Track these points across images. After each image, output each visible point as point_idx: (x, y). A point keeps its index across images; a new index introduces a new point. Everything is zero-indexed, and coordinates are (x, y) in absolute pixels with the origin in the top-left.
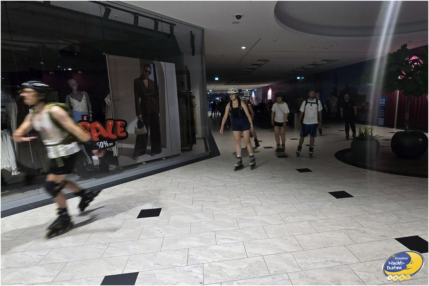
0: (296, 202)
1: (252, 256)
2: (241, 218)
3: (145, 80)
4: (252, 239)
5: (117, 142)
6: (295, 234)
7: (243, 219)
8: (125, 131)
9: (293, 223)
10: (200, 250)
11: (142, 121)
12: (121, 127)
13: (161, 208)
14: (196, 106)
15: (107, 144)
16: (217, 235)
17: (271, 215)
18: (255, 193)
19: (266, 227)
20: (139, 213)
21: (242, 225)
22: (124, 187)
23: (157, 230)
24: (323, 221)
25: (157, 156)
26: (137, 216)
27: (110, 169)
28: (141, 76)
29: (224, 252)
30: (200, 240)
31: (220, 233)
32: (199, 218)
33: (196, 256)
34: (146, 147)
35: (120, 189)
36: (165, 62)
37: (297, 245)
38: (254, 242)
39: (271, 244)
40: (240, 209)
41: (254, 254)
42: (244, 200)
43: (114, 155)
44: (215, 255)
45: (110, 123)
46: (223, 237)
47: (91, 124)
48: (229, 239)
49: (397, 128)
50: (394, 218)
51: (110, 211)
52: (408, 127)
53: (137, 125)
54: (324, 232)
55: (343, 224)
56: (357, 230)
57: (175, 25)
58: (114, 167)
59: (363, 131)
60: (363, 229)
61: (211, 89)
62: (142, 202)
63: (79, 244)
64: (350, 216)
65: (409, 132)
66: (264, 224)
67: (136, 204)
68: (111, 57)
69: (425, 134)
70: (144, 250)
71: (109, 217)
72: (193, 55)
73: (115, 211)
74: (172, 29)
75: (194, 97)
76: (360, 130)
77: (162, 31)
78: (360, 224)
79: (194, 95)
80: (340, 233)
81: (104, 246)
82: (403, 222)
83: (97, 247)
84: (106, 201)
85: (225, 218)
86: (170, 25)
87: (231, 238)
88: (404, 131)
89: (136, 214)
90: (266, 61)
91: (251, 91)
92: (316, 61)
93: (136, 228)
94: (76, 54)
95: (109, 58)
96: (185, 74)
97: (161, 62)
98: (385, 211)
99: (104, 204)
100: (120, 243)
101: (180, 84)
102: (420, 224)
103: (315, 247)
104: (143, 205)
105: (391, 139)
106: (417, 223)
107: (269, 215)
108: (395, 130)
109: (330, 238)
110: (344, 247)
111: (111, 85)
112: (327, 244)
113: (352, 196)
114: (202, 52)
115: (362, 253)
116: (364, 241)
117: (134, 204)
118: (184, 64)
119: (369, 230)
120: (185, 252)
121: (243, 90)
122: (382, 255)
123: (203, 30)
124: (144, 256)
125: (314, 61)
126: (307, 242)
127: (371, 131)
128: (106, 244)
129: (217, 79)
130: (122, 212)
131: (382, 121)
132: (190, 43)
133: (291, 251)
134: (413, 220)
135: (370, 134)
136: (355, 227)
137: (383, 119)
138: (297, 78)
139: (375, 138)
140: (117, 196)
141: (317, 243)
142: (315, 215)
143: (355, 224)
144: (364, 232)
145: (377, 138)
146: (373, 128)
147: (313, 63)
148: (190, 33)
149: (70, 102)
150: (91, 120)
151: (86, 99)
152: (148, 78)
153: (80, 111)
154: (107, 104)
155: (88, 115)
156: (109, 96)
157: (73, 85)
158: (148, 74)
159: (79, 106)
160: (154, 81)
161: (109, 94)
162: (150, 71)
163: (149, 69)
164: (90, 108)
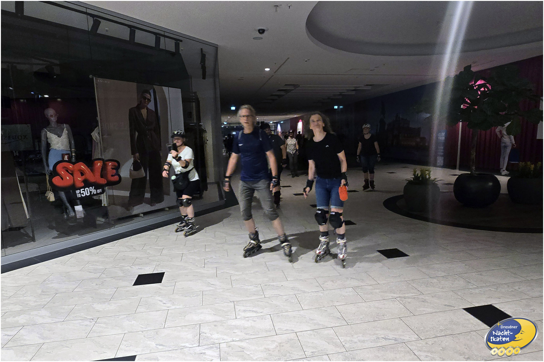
1: (282, 333)
2: (267, 284)
3: (143, 110)
4: (282, 311)
5: (107, 188)
6: (336, 304)
7: (269, 285)
9: (333, 290)
10: (215, 326)
11: (139, 161)
13: (164, 273)
14: (208, 142)
16: (236, 307)
17: (305, 280)
19: (300, 296)
20: (136, 279)
21: (268, 293)
22: (116, 245)
23: (159, 300)
24: (371, 287)
26: (133, 284)
27: (98, 222)
28: (138, 105)
29: (246, 329)
30: (215, 313)
31: (240, 303)
32: (214, 285)
33: (210, 333)
34: (144, 195)
35: (110, 249)
36: (169, 87)
37: (339, 318)
38: (285, 315)
39: (306, 317)
40: (265, 273)
41: (286, 330)
42: (271, 261)
44: (235, 333)
46: (243, 308)
48: (253, 311)
49: (460, 169)
50: (461, 283)
51: (99, 276)
52: (474, 168)
53: (132, 167)
54: (373, 302)
55: (397, 291)
56: (415, 298)
57: (181, 41)
58: (103, 220)
59: (419, 173)
60: (421, 297)
61: (225, 121)
62: (139, 265)
63: (57, 320)
64: (404, 280)
65: (476, 174)
66: (296, 292)
67: (131, 268)
68: (100, 80)
69: (496, 176)
70: (142, 326)
71: (97, 285)
72: (204, 78)
73: (104, 276)
74: (177, 46)
75: (205, 131)
76: (415, 172)
77: (164, 49)
78: (419, 291)
79: (205, 128)
80: (393, 302)
81: (91, 323)
82: (472, 287)
83: (81, 324)
84: (92, 264)
85: (246, 284)
86: (175, 41)
87: (254, 309)
88: (470, 173)
89: (132, 280)
90: (295, 86)
91: (277, 123)
92: (358, 86)
93: (133, 298)
94: (55, 77)
95: (98, 81)
96: (194, 102)
97: (163, 87)
98: (449, 274)
99: (90, 268)
100: (112, 318)
101: (187, 115)
102: (493, 290)
103: (362, 320)
104: (140, 269)
105: (454, 183)
106: (490, 288)
107: (303, 280)
108: (458, 172)
109: (381, 308)
110: (399, 320)
111: (100, 116)
112: (378, 317)
113: (407, 255)
114: (215, 75)
115: (422, 328)
116: (424, 313)
117: (129, 268)
118: (192, 90)
119: (430, 299)
120: (196, 328)
122: (447, 330)
123: (216, 48)
124: (142, 335)
125: (355, 86)
126: (352, 315)
127: (428, 173)
128: (93, 319)
129: (233, 108)
130: (114, 278)
131: (441, 161)
132: (201, 64)
133: (333, 325)
134: (484, 285)
135: (428, 176)
136: (412, 295)
137: (443, 158)
138: (334, 107)
139: (433, 182)
140: (107, 258)
141: (364, 315)
142: (361, 279)
143: (412, 291)
144: (424, 301)
145: (437, 181)
146: (431, 170)
147: (354, 89)
148: (200, 52)
149: (47, 138)
150: (73, 160)
151: (67, 134)
152: (147, 107)
153: (60, 149)
154: (95, 140)
155: (69, 154)
156: (97, 129)
157: (52, 116)
158: (147, 103)
159: (58, 143)
160: (154, 111)
161: (98, 127)
162: (150, 99)
163: (148, 96)
164: (73, 145)
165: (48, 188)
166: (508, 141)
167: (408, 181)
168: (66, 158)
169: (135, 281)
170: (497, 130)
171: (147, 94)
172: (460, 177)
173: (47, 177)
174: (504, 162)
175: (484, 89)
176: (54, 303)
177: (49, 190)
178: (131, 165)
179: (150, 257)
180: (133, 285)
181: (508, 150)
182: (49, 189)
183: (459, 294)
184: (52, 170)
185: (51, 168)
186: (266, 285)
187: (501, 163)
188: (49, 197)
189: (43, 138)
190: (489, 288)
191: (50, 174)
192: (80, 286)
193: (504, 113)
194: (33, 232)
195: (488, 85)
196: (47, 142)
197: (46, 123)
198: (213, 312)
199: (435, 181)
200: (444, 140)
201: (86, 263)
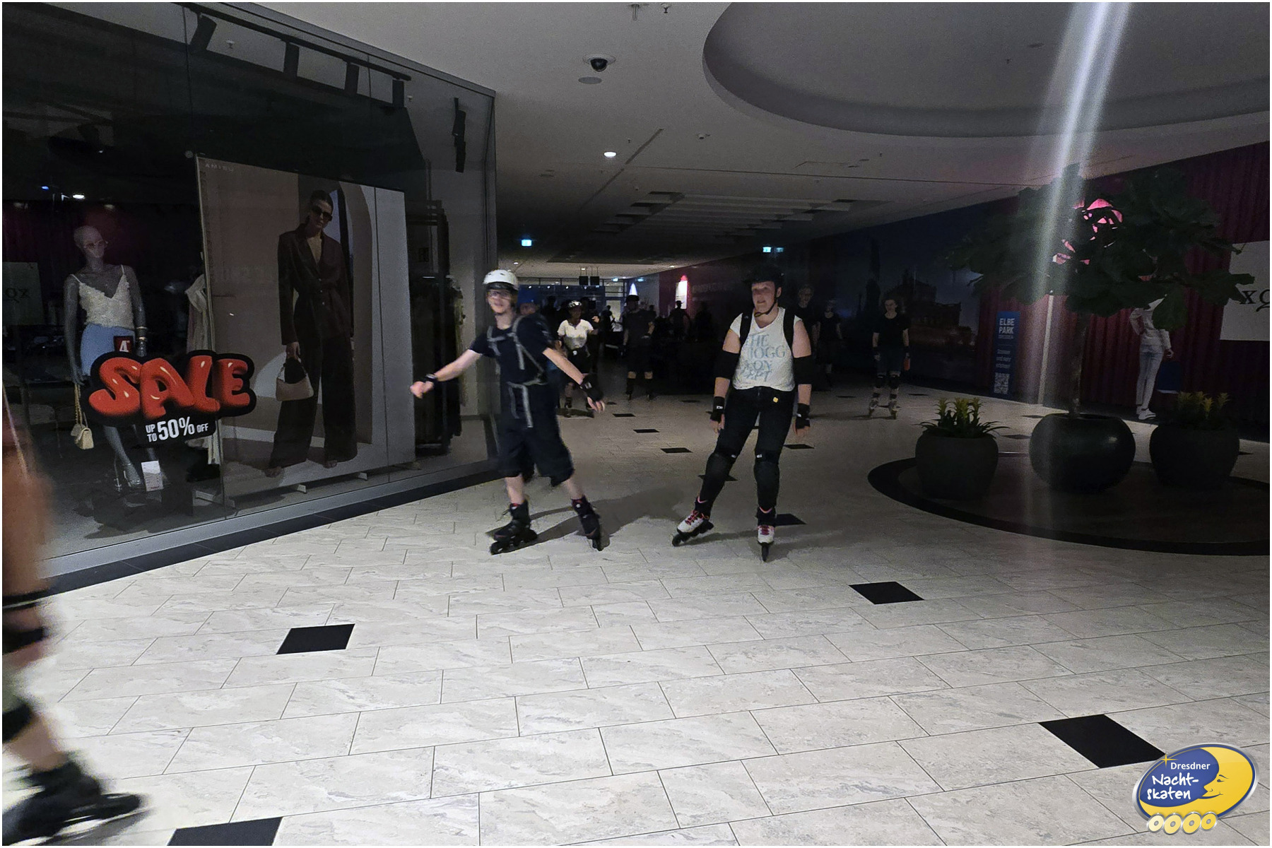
0: (756, 610)
1: (626, 770)
2: (594, 657)
3: (312, 238)
4: (627, 720)
5: (220, 421)
6: (753, 706)
7: (599, 660)
8: (247, 389)
9: (747, 674)
10: (470, 751)
11: (300, 360)
12: (235, 376)
13: (354, 625)
14: (464, 320)
15: (189, 428)
16: (521, 708)
17: (683, 650)
18: (635, 584)
19: (669, 686)
20: (284, 639)
21: (596, 678)
22: (238, 557)
23: (340, 690)
24: (833, 669)
25: (342, 468)
26: (278, 649)
27: (196, 503)
28: (302, 227)
29: (542, 760)
30: (470, 722)
31: (529, 701)
32: (469, 656)
33: (456, 769)
34: (310, 440)
35: (226, 565)
36: (375, 186)
37: (759, 740)
38: (633, 730)
39: (683, 734)
40: (590, 631)
41: (633, 765)
42: (605, 604)
43: (210, 462)
44: (516, 769)
45: (203, 364)
46: (537, 712)
47: (142, 363)
48: (558, 719)
49: (1046, 403)
50: (1037, 664)
51: (196, 630)
52: (1077, 401)
53: (283, 372)
54: (837, 703)
55: (893, 679)
56: (933, 695)
57: (408, 78)
58: (210, 497)
59: (952, 408)
60: (948, 693)
62: (294, 605)
63: (94, 732)
64: (911, 655)
65: (1081, 415)
66: (662, 677)
67: (274, 612)
68: (212, 164)
69: (1126, 422)
70: (298, 749)
71: (191, 649)
72: (460, 168)
73: (208, 629)
74: (398, 90)
75: (459, 295)
76: (944, 407)
77: (368, 96)
78: (941, 680)
79: (459, 288)
80: (883, 704)
81: (175, 739)
82: (1063, 674)
83: (152, 741)
84: (181, 601)
85: (547, 657)
86: (395, 79)
87: (563, 715)
88: (1068, 412)
89: (274, 641)
90: (675, 196)
91: (628, 282)
92: (821, 202)
93: (276, 682)
94: (101, 152)
95: (206, 167)
96: (434, 224)
97: (363, 187)
98: (1011, 643)
99: (175, 609)
100: (227, 728)
101: (418, 254)
102: (1109, 681)
103: (811, 745)
104: (296, 615)
105: (1029, 435)
106: (1103, 678)
107: (677, 651)
108: (1041, 410)
109: (854, 719)
110: (894, 746)
111: (209, 250)
112: (847, 737)
113: (918, 599)
114: (487, 162)
115: (947, 765)
116: (953, 730)
117: (269, 611)
118: (430, 196)
119: (965, 698)
120: (424, 756)
121: (603, 278)
122: (1003, 770)
123: (491, 98)
124: (297, 770)
125: (812, 201)
126: (787, 732)
127: (974, 409)
128: (179, 732)
129: (527, 243)
130: (232, 634)
131: (1003, 383)
132: (453, 134)
133: (743, 756)
134: (1090, 670)
135: (972, 418)
136: (926, 688)
137: (1008, 376)
138: (763, 250)
139: (984, 431)
140: (216, 587)
141: (816, 734)
142: (813, 651)
143: (927, 680)
144: (953, 703)
145: (991, 429)
146: (979, 403)
147: (810, 208)
148: (452, 106)
149: (79, 298)
150: (142, 351)
151: (129, 289)
152: (322, 233)
153: (110, 325)
154: (195, 305)
155: (132, 337)
156: (200, 282)
157: (91, 245)
158: (322, 221)
159: (105, 310)
160: (339, 241)
161: (202, 275)
162: (330, 212)
163: (325, 205)
164: (141, 317)
165: (79, 417)
166: (1157, 342)
167: (925, 426)
168: (124, 346)
169: (282, 642)
170: (1133, 316)
171: (322, 202)
172: (1045, 420)
173: (77, 392)
174: (1146, 390)
175: (1107, 220)
176: (86, 691)
177: (79, 422)
178: (280, 370)
179: (318, 587)
180: (277, 651)
181: (1156, 364)
182: (81, 418)
183: (1033, 689)
184: (89, 375)
185: (87, 370)
186: (591, 660)
187: (1139, 392)
188: (79, 438)
189: (70, 298)
190: (1100, 677)
191: (82, 384)
192: (150, 652)
193: (1148, 278)
195: (1115, 212)
196: (79, 307)
197: (78, 262)
198: (467, 721)
199: (988, 429)
200: (1011, 334)
201: (167, 598)
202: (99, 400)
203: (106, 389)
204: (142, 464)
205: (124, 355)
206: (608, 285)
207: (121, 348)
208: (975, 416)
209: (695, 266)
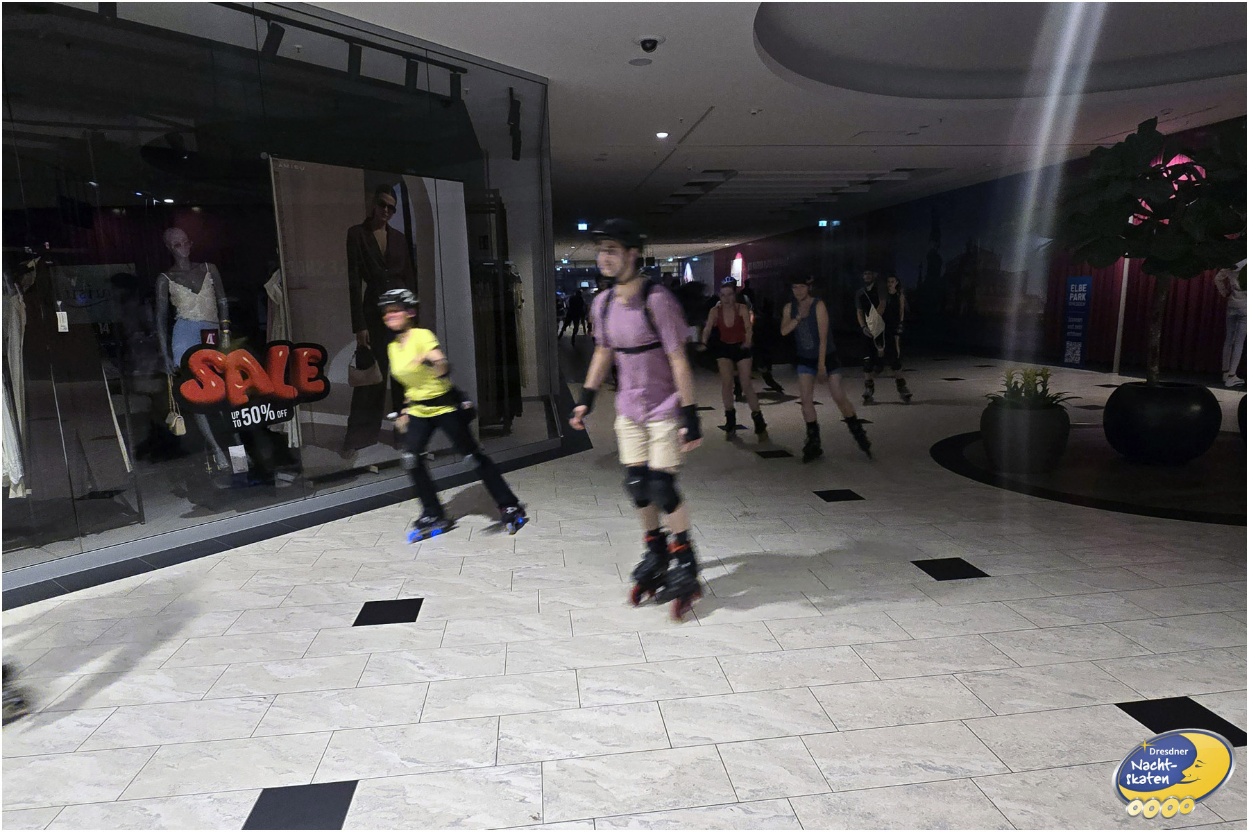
0: (814, 586)
1: (685, 743)
2: (653, 632)
3: (379, 231)
4: (686, 694)
5: (298, 406)
6: (812, 682)
7: (659, 634)
8: (321, 376)
9: (805, 650)
10: (533, 721)
11: (369, 347)
12: (310, 364)
13: (422, 599)
14: (523, 304)
15: (270, 414)
16: (581, 681)
17: (742, 625)
19: (727, 660)
20: (359, 612)
21: (654, 652)
22: (316, 535)
23: (411, 661)
24: (895, 646)
26: (354, 621)
27: (278, 484)
28: (368, 219)
29: (602, 731)
30: (533, 694)
31: (589, 674)
32: (531, 629)
33: (520, 738)
34: (381, 423)
35: (305, 543)
36: (436, 177)
37: (819, 716)
38: (691, 704)
39: (741, 709)
41: (691, 738)
43: (290, 446)
44: (577, 739)
45: (281, 353)
46: (597, 685)
47: (227, 354)
48: (618, 692)
49: (1122, 372)
50: (1113, 643)
51: (279, 603)
52: (1156, 368)
53: (354, 360)
54: (899, 681)
55: (958, 657)
56: (1000, 674)
57: (465, 71)
58: (290, 477)
59: (1019, 380)
60: (1016, 672)
61: (565, 255)
62: (368, 580)
63: (189, 696)
64: (976, 632)
65: (1161, 383)
66: (721, 652)
67: (349, 586)
68: (284, 164)
69: (1211, 389)
70: (372, 717)
71: (275, 621)
72: (516, 156)
73: (292, 603)
74: (455, 83)
75: (518, 280)
76: (1010, 378)
77: (427, 90)
78: (1009, 658)
79: (518, 274)
80: (947, 682)
81: (261, 704)
82: (1139, 654)
83: (240, 706)
84: (265, 576)
85: (604, 630)
86: (452, 73)
87: (622, 688)
88: (1145, 380)
89: (351, 614)
90: (727, 173)
91: (683, 262)
92: (878, 172)
93: (352, 653)
94: (186, 157)
95: (279, 167)
96: (493, 212)
97: (424, 179)
98: (1084, 621)
99: (260, 584)
100: (306, 695)
101: (478, 242)
102: (1193, 661)
103: (872, 722)
105: (1104, 404)
106: (1185, 659)
107: (735, 626)
108: (1117, 379)
109: (917, 697)
110: (959, 725)
111: (285, 246)
112: (909, 716)
113: (985, 575)
114: (542, 149)
115: (1016, 746)
116: (1021, 710)
117: (345, 586)
118: (488, 184)
119: (1035, 677)
120: (489, 725)
121: (659, 258)
122: (1075, 752)
123: (544, 85)
124: (371, 736)
125: (869, 172)
126: (847, 708)
127: (1042, 380)
128: (265, 698)
129: (583, 227)
130: (312, 607)
131: (1074, 352)
132: (509, 123)
133: (801, 731)
134: (1172, 650)
135: (1040, 389)
136: (993, 667)
137: (1080, 345)
138: (818, 224)
139: (1054, 402)
140: (298, 563)
141: (877, 711)
142: (873, 627)
143: (993, 659)
144: (1023, 683)
145: (1062, 400)
146: (1048, 373)
147: (866, 179)
148: (507, 95)
149: (169, 295)
150: (226, 343)
151: (213, 285)
152: (387, 225)
153: (198, 319)
154: (273, 298)
155: (217, 330)
156: (277, 275)
157: (178, 245)
158: (387, 214)
159: (192, 306)
160: (404, 233)
161: (278, 270)
162: (393, 204)
163: (389, 199)
164: (225, 312)
165: (172, 406)
167: (991, 398)
168: (210, 340)
169: (357, 615)
170: (1218, 277)
171: (386, 195)
172: (1121, 389)
173: (169, 382)
174: (1234, 356)
175: (1188, 176)
176: (183, 659)
177: (173, 410)
178: (351, 357)
179: (391, 563)
180: (353, 624)
183: (1108, 668)
184: (180, 366)
185: (178, 361)
186: (650, 635)
187: (1226, 358)
188: (173, 425)
189: (161, 297)
190: (1183, 658)
191: (174, 375)
192: (239, 624)
193: (1235, 236)
194: (139, 502)
195: (1197, 168)
196: (170, 303)
198: (529, 692)
199: (1058, 399)
200: (1084, 301)
201: (253, 572)
202: (189, 389)
203: (195, 378)
204: (229, 448)
205: (210, 347)
206: (663, 265)
207: (208, 340)
208: (1044, 386)
209: (749, 242)
